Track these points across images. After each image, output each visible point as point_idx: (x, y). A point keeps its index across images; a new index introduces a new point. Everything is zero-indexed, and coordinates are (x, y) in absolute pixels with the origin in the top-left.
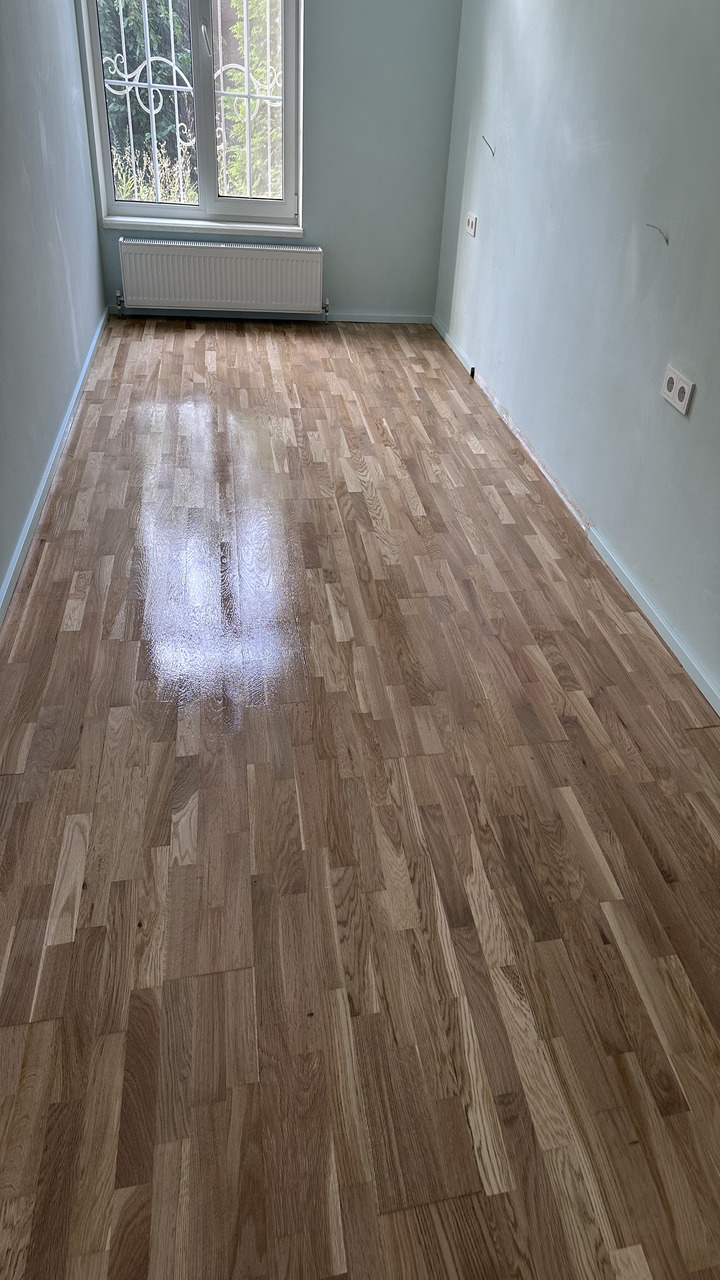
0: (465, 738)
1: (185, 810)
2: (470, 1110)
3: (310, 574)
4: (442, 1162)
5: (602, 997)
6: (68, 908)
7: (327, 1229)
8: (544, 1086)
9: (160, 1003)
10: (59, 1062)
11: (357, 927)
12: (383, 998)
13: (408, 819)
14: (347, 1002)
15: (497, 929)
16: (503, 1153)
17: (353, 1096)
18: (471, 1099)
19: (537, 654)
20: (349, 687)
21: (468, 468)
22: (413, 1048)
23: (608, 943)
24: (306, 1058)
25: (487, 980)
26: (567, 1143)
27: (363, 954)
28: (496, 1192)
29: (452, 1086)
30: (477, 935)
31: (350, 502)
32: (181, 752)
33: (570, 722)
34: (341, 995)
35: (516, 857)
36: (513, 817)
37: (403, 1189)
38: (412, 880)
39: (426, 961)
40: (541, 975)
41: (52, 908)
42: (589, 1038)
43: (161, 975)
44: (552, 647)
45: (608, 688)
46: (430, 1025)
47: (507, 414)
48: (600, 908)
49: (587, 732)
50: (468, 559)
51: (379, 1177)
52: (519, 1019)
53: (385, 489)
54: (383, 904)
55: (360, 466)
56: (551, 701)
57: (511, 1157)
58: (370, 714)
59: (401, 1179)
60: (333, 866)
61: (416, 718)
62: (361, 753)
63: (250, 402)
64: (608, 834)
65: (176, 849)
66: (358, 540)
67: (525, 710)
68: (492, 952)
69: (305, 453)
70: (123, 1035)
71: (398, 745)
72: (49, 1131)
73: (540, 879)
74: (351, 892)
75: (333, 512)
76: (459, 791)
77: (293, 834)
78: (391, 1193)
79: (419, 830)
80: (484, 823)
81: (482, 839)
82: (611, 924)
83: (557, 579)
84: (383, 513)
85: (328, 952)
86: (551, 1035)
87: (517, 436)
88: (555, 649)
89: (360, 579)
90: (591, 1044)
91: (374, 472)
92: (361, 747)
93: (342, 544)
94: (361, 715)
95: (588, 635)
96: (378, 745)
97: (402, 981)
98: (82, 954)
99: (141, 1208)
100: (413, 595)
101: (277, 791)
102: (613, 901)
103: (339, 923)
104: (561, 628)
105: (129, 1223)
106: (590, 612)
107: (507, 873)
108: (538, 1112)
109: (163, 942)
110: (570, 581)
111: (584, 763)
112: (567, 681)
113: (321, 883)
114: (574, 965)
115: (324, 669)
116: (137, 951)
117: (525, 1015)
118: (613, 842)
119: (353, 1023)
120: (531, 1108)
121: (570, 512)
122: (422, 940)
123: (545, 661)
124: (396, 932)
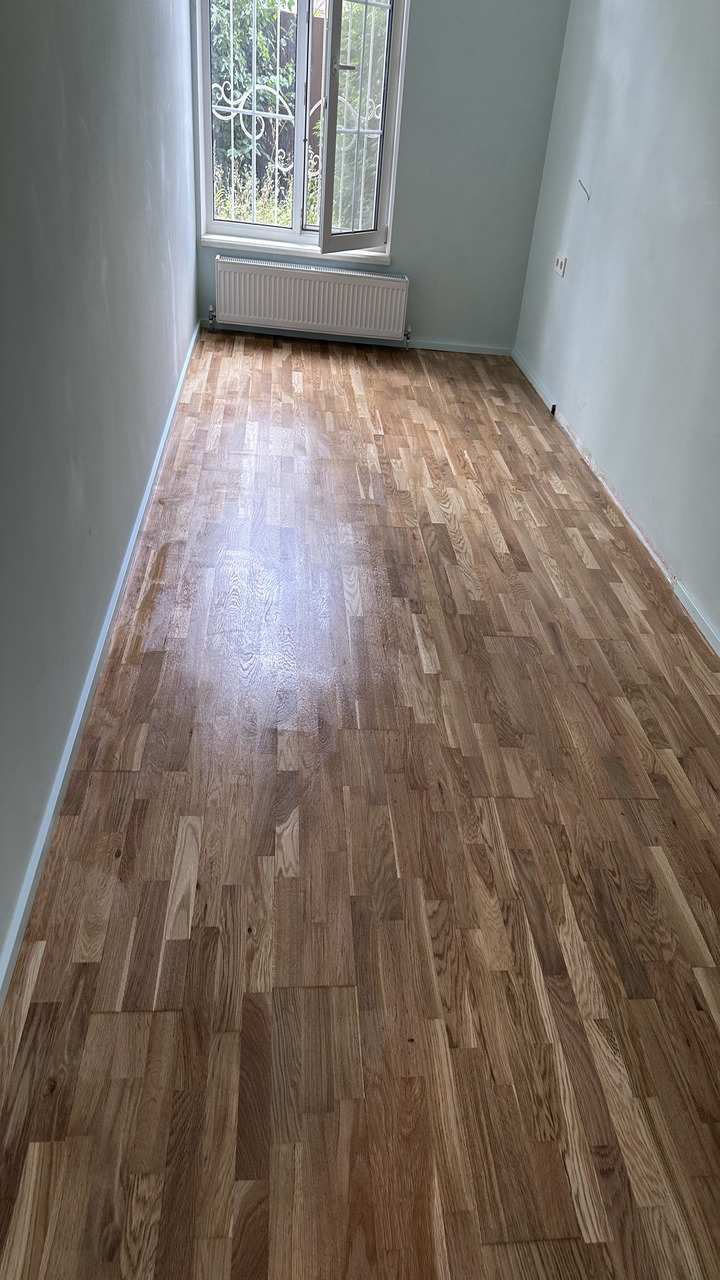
0: (555, 786)
1: (286, 824)
2: (566, 1156)
3: (396, 602)
4: (541, 1205)
5: (696, 1063)
6: (184, 905)
7: (433, 1250)
8: (640, 1143)
9: (270, 1008)
10: (181, 1052)
11: (453, 962)
12: (480, 1034)
13: (500, 861)
14: (446, 1033)
15: (590, 982)
16: (600, 1203)
17: (453, 1124)
18: (567, 1145)
19: (625, 706)
20: (437, 720)
21: (550, 507)
22: (510, 1087)
23: (702, 1009)
24: (409, 1081)
25: (581, 1030)
26: (663, 1204)
27: (459, 989)
28: (594, 1241)
29: (548, 1131)
30: (570, 985)
31: (433, 534)
32: (282, 767)
33: (660, 780)
34: (439, 1025)
35: (607, 912)
36: (604, 871)
37: (504, 1223)
38: (506, 922)
39: (521, 1006)
40: (634, 1033)
41: (169, 903)
42: (684, 1103)
43: (271, 982)
44: (641, 701)
45: (696, 749)
46: (527, 1067)
47: (590, 455)
48: (692, 973)
49: (677, 791)
50: (552, 602)
51: (482, 1211)
52: (613, 1073)
53: (468, 523)
54: (477, 943)
55: (443, 498)
56: (641, 755)
57: (608, 1208)
58: (458, 750)
59: (502, 1214)
60: (428, 898)
61: (505, 759)
62: (451, 789)
63: (335, 426)
64: (699, 900)
65: (280, 861)
66: (441, 571)
67: (615, 763)
68: (586, 1004)
69: (389, 481)
70: (238, 1034)
71: (487, 785)
72: (175, 1116)
73: (632, 936)
74: (447, 928)
75: (418, 542)
76: (550, 840)
77: (388, 861)
78: (493, 1226)
79: (511, 874)
80: (575, 874)
81: (574, 890)
82: (704, 990)
83: (644, 631)
84: (465, 547)
85: (426, 981)
86: (645, 1094)
87: (600, 479)
88: (643, 704)
89: (445, 612)
90: (686, 1108)
91: (457, 505)
92: (450, 784)
93: (427, 574)
94: (450, 749)
95: (676, 692)
96: (468, 782)
97: (498, 1020)
98: (198, 951)
99: (260, 1203)
100: (498, 633)
101: (372, 816)
102: (705, 968)
103: (435, 955)
104: (649, 682)
105: (249, 1215)
106: (678, 669)
107: (599, 928)
108: (633, 1167)
109: (271, 951)
110: (657, 635)
111: (674, 823)
112: (657, 738)
113: (416, 912)
114: (667, 1027)
115: (412, 699)
116: (247, 955)
117: (619, 1070)
118: (704, 908)
119: (452, 1054)
120: (627, 1162)
121: (655, 563)
122: (517, 983)
123: (633, 715)
124: (491, 972)
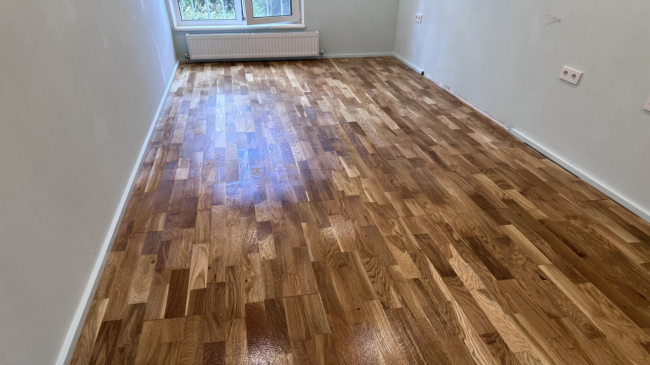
0: (440, 210)
1: (266, 240)
2: (465, 340)
3: (328, 153)
5: (543, 298)
6: (201, 276)
8: (511, 330)
9: (264, 307)
11: (381, 278)
12: (403, 302)
13: (408, 239)
14: (381, 306)
15: (472, 277)
16: (488, 354)
17: (390, 336)
18: (465, 336)
19: (483, 178)
20: (360, 193)
21: (425, 109)
22: (424, 318)
23: (545, 279)
24: (358, 324)
25: (469, 294)
26: (529, 350)
27: (387, 287)
29: (452, 332)
30: (459, 279)
31: (349, 125)
32: (259, 220)
33: (510, 202)
34: (376, 303)
35: (480, 251)
36: (476, 237)
38: (414, 261)
39: (428, 289)
40: (503, 292)
41: (191, 276)
42: (538, 313)
43: (263, 298)
44: (492, 174)
45: (532, 188)
46: (435, 311)
47: (449, 88)
48: (538, 267)
49: (520, 204)
50: (431, 143)
52: (491, 308)
53: (372, 120)
54: (397, 270)
55: (353, 112)
56: (495, 194)
57: (493, 355)
58: (376, 203)
60: (363, 257)
61: (407, 203)
62: (373, 217)
64: (539, 241)
65: (263, 254)
67: (478, 198)
68: (471, 285)
69: (317, 109)
70: (243, 320)
71: (396, 214)
72: (206, 352)
73: (497, 258)
75: (339, 130)
76: (439, 229)
77: (334, 247)
79: (415, 243)
81: (457, 245)
82: (546, 273)
83: (492, 149)
84: (371, 129)
85: (365, 287)
86: (513, 313)
87: (456, 96)
88: (494, 175)
89: (360, 154)
90: (539, 315)
91: (363, 114)
92: (372, 215)
93: (346, 141)
94: (370, 203)
95: (515, 168)
96: (383, 214)
97: (414, 296)
98: (212, 291)
100: (396, 158)
101: (322, 231)
102: (546, 265)
103: (370, 277)
104: (497, 166)
106: (516, 160)
107: (475, 257)
108: (508, 339)
109: (261, 287)
110: (500, 150)
111: (520, 216)
112: (504, 186)
113: (355, 263)
114: (524, 288)
115: (343, 188)
116: (246, 290)
117: (495, 306)
118: (543, 244)
119: (385, 312)
120: (503, 338)
121: (495, 123)
122: (425, 282)
123: (488, 180)
124: (408, 280)
